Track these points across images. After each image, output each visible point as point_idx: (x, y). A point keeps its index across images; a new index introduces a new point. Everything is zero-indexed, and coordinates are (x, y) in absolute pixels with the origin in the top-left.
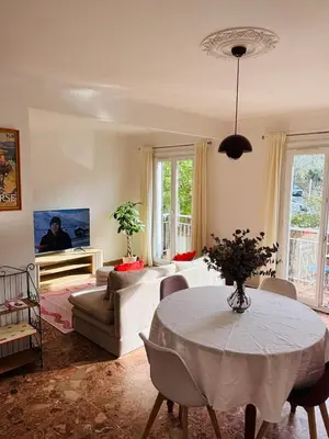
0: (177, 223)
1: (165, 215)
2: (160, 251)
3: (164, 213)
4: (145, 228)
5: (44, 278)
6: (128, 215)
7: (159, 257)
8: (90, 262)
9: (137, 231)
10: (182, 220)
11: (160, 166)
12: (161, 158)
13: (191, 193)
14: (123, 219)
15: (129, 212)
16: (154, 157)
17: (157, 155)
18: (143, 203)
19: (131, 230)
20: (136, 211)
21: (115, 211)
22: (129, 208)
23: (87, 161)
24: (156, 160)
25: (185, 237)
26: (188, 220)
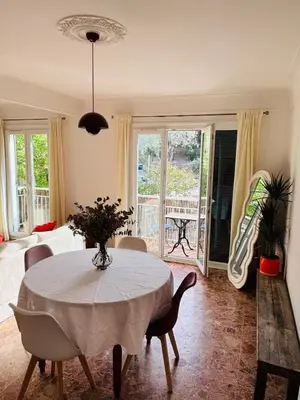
0: (34, 196)
1: (20, 188)
2: (17, 225)
3: (19, 186)
7: (16, 230)
10: (39, 193)
11: (12, 139)
12: (13, 131)
13: (46, 167)
16: (4, 130)
17: (9, 127)
24: (7, 132)
25: (42, 210)
26: (46, 193)
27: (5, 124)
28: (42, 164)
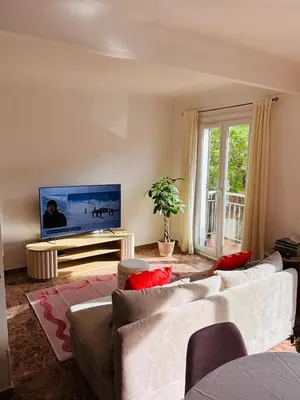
0: (226, 203)
1: (211, 193)
2: (203, 235)
3: (210, 190)
4: (185, 209)
5: (62, 264)
6: (166, 193)
7: (202, 244)
8: (119, 247)
9: (175, 212)
10: (233, 199)
11: (207, 134)
12: (210, 124)
13: (243, 168)
14: (158, 197)
15: (167, 189)
16: (199, 123)
17: (204, 120)
18: (184, 179)
19: (169, 211)
20: (174, 188)
21: (150, 188)
22: (167, 185)
23: (120, 129)
24: (202, 126)
25: (234, 220)
26: (240, 200)
27: (200, 117)
28: (240, 165)
